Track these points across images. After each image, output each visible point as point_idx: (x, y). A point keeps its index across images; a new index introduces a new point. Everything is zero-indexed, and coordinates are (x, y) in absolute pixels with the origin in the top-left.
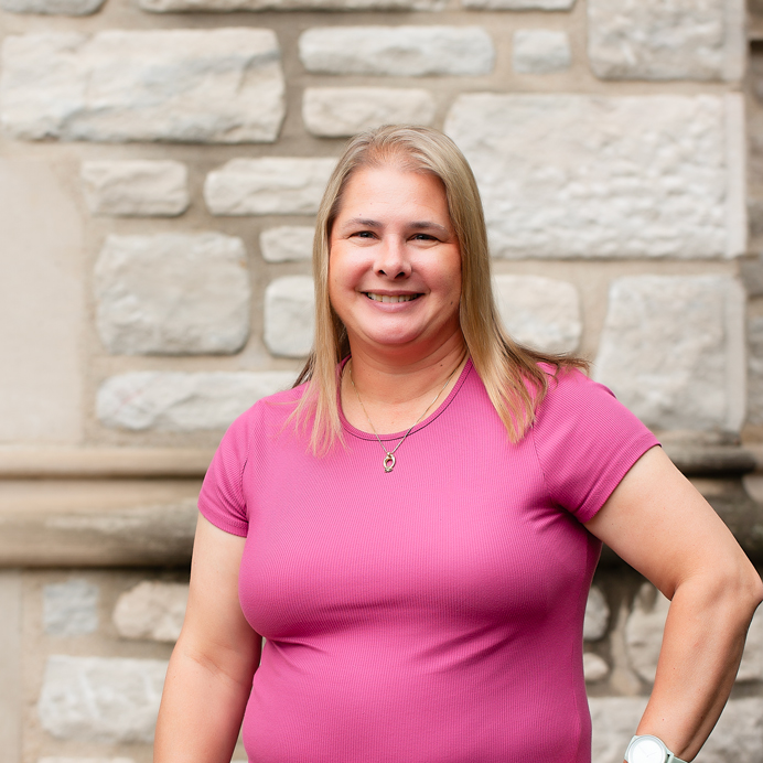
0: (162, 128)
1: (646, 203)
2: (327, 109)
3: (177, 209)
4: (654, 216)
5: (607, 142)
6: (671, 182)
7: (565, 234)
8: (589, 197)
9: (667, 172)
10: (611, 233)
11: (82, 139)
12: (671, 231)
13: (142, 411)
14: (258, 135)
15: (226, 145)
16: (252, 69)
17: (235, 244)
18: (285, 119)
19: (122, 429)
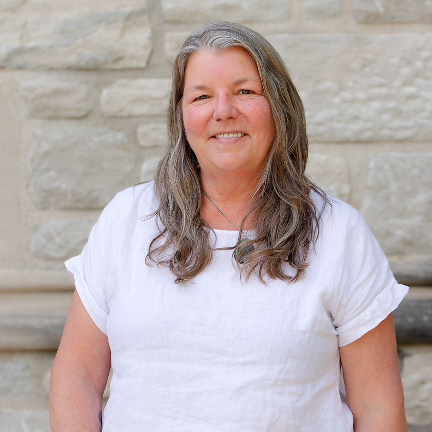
0: (71, 60)
1: (392, 104)
3: (82, 114)
4: (397, 113)
5: (366, 64)
6: (409, 90)
7: (339, 126)
8: (354, 101)
9: (406, 83)
10: (369, 125)
11: (20, 68)
12: (410, 123)
13: (61, 247)
14: (134, 64)
15: (114, 70)
16: (130, 20)
17: (120, 136)
18: (152, 53)
19: (48, 258)
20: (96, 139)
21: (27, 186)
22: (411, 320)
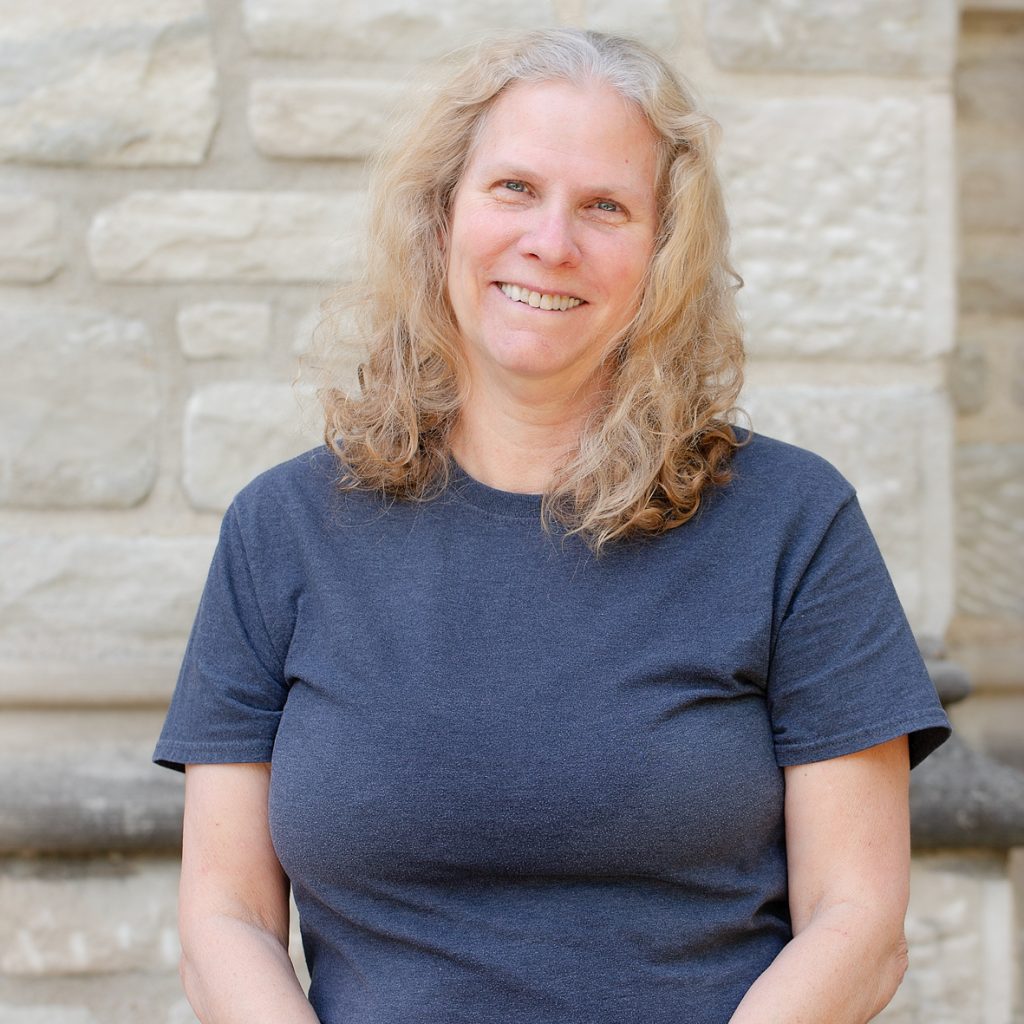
1: (797, 268)
2: (285, 113)
4: (809, 290)
12: (840, 315)
14: (174, 154)
15: (124, 168)
16: (166, 46)
17: (135, 330)
18: (217, 128)
20: (75, 337)
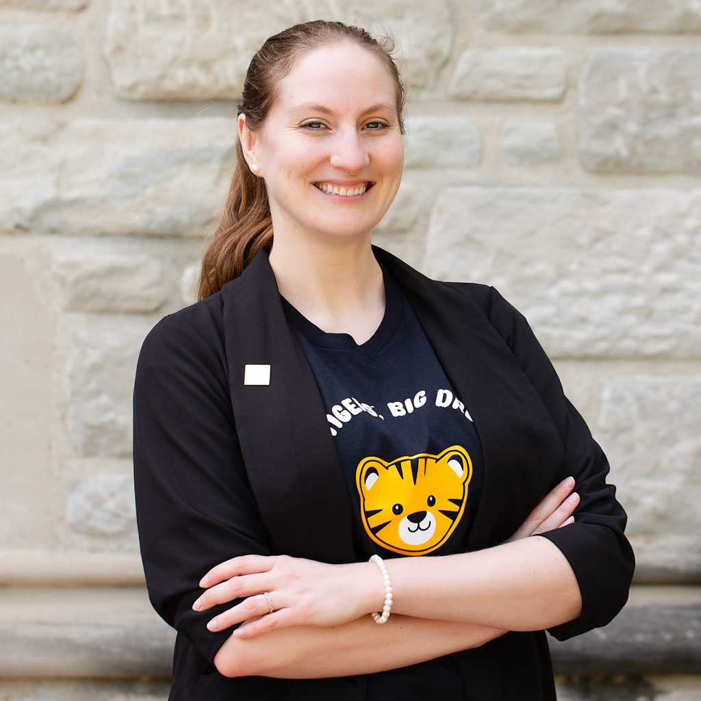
0: (137, 220)
3: (152, 306)
5: (600, 236)
6: (666, 278)
7: (557, 333)
8: (579, 294)
9: (661, 268)
10: (603, 331)
11: (53, 231)
13: (116, 515)
19: (93, 534)
21: (63, 418)
22: (668, 637)
